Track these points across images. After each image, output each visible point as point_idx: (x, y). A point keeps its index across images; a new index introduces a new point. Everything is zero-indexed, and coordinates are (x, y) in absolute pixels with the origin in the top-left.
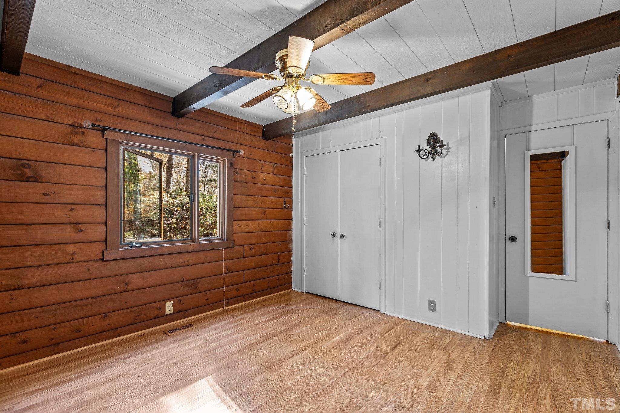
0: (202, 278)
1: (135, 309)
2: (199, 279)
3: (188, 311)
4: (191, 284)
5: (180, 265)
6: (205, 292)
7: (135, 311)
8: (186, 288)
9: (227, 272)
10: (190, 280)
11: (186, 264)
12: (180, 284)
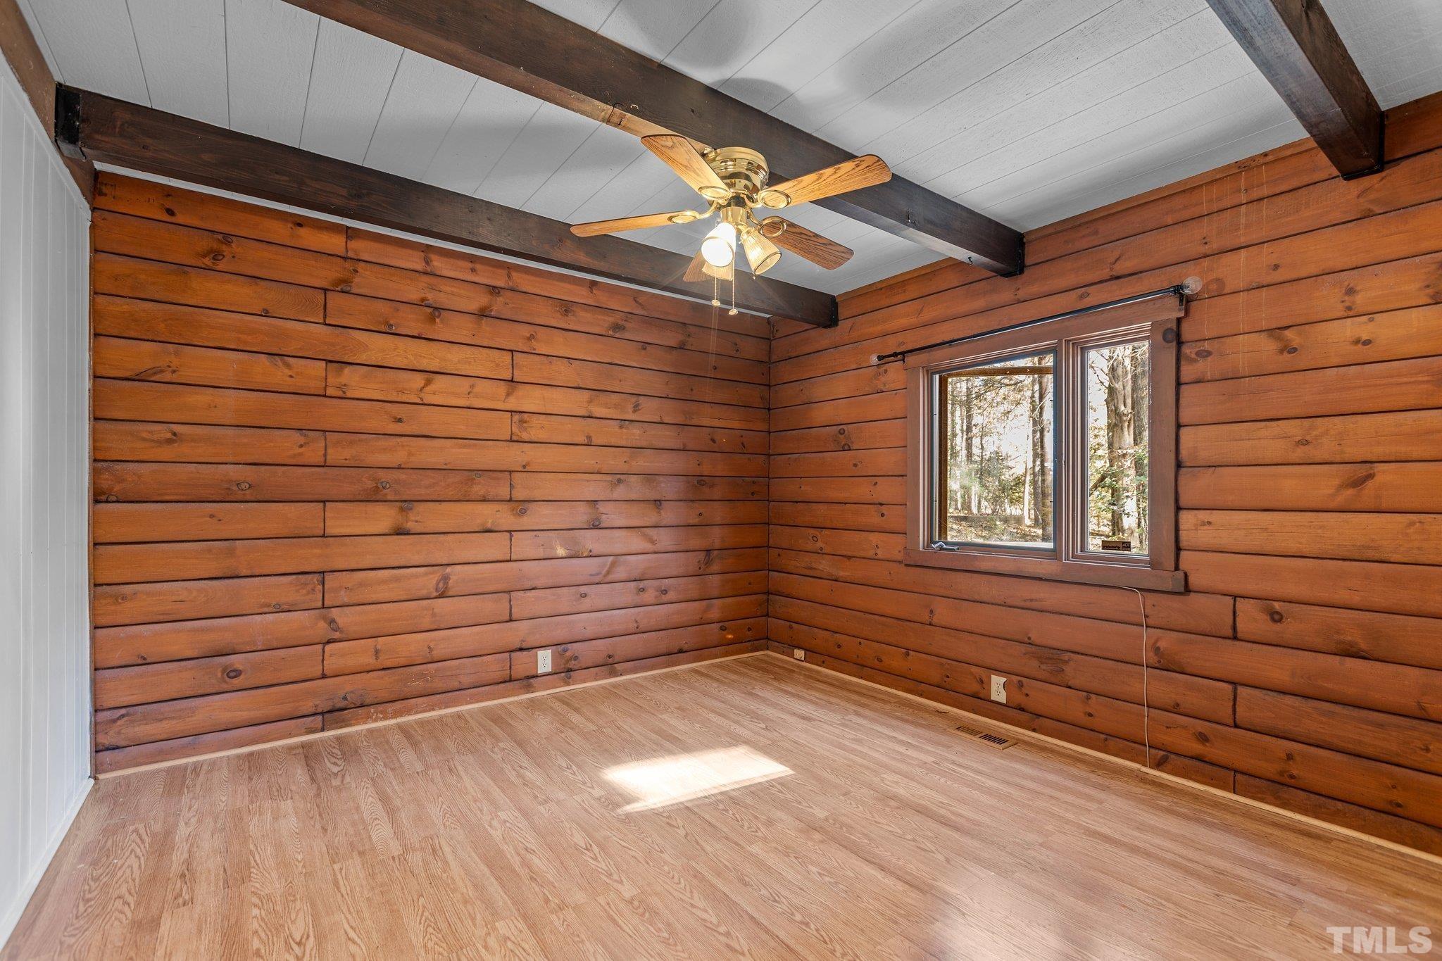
0: (1078, 653)
1: (944, 661)
2: (1069, 654)
3: (1041, 718)
4: (1047, 658)
5: (1022, 604)
6: (1085, 694)
7: (942, 664)
8: (1035, 663)
9: (1157, 665)
10: (1045, 647)
11: (1034, 605)
12: (1023, 648)
